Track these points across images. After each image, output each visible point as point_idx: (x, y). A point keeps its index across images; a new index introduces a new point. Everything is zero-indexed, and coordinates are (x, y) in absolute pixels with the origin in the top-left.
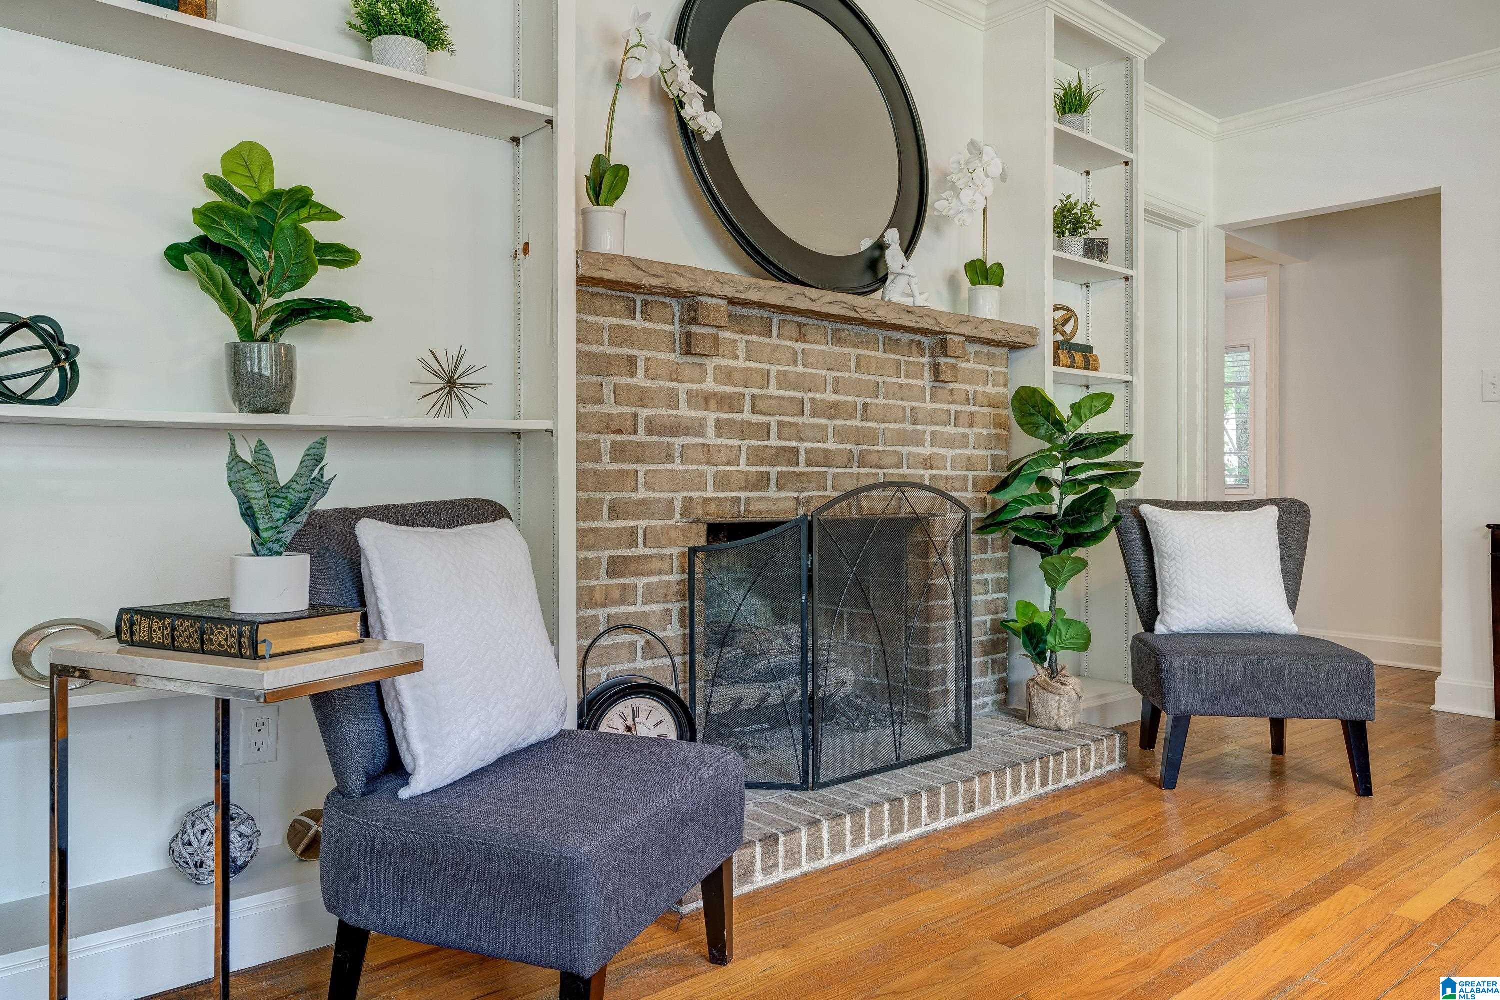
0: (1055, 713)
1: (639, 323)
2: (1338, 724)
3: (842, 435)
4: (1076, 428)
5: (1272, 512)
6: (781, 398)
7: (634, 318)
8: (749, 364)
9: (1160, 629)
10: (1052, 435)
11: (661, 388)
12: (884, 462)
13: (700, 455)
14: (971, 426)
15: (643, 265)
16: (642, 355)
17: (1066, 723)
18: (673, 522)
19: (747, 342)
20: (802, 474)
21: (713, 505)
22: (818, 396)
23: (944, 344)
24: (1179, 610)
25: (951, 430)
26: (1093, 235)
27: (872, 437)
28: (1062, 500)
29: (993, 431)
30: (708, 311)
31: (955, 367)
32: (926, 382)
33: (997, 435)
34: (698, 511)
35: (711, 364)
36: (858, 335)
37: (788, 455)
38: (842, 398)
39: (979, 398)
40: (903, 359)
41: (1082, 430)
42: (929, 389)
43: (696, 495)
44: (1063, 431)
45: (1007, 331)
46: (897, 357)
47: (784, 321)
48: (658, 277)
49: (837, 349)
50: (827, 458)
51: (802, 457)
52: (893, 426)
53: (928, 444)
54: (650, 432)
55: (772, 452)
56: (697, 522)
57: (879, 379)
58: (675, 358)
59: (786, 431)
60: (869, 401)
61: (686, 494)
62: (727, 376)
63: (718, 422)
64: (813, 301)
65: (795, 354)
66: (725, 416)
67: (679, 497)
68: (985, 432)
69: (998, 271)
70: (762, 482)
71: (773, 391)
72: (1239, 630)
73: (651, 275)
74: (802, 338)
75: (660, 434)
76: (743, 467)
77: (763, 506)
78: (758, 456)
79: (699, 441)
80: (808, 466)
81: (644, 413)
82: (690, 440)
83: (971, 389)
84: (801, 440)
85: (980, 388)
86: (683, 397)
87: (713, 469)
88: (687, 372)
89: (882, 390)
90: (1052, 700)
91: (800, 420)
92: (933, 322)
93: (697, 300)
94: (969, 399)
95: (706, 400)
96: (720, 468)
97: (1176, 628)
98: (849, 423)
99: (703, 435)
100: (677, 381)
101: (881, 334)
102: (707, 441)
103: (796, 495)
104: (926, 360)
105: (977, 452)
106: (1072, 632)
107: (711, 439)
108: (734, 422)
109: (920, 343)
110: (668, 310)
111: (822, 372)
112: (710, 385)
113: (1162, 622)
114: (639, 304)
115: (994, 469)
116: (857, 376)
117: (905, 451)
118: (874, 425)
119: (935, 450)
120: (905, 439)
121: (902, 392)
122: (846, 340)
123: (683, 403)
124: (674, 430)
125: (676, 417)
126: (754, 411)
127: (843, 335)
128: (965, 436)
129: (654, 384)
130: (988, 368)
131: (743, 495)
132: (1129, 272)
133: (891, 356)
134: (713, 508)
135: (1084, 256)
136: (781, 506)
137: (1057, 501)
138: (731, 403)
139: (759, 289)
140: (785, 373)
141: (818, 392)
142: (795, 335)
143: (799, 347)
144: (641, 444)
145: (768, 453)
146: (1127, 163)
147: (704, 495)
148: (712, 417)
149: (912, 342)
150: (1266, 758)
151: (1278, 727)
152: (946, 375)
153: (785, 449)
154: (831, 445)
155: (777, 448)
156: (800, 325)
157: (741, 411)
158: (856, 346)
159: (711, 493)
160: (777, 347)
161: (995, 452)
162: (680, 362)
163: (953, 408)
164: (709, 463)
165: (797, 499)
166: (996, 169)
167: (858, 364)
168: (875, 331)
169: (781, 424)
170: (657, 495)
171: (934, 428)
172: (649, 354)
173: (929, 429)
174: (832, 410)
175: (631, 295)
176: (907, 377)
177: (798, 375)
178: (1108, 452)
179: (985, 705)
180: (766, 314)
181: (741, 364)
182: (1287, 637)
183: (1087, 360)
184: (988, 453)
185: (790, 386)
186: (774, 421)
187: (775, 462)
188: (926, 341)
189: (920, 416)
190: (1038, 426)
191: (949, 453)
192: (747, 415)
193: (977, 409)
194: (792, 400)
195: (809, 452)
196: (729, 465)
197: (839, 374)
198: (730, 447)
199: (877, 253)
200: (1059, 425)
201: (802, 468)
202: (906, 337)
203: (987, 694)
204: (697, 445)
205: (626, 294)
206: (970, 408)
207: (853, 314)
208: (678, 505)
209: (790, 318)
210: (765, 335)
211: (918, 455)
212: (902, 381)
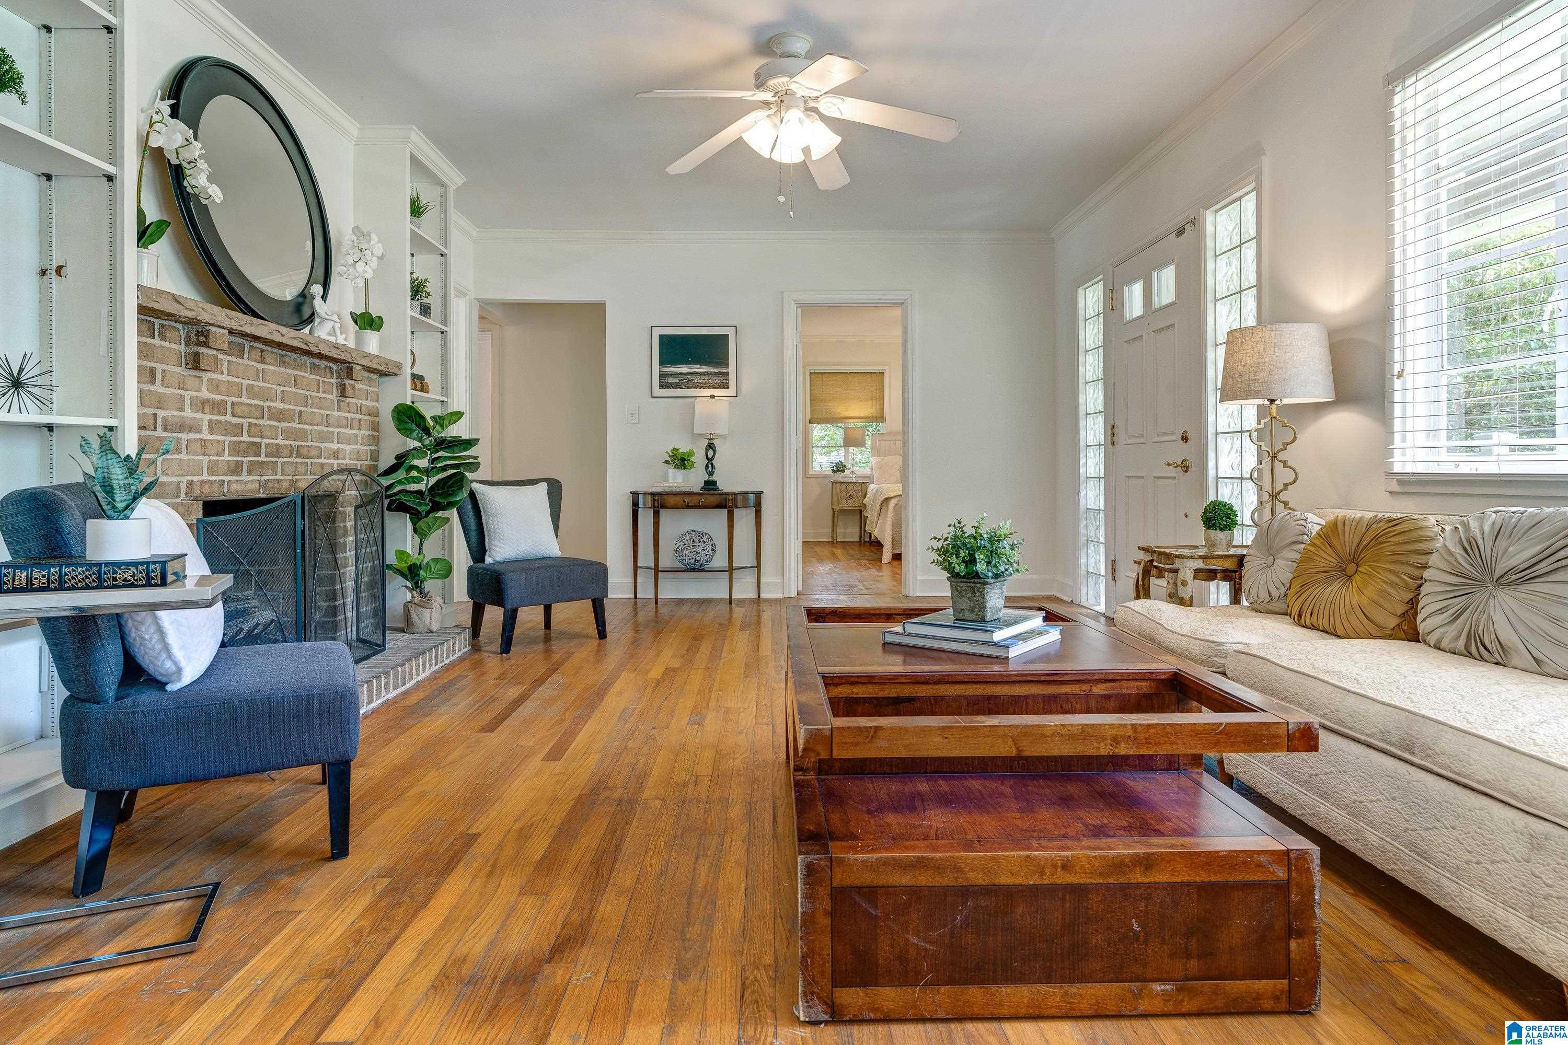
0: (428, 622)
1: (157, 341)
2: (590, 601)
3: (288, 434)
4: (439, 433)
5: (544, 486)
6: (250, 405)
7: (154, 338)
8: (230, 378)
9: (488, 560)
10: (421, 437)
11: (173, 394)
12: (311, 454)
13: (197, 447)
14: (359, 429)
15: (181, 300)
16: (160, 367)
17: (435, 627)
18: (179, 500)
19: (229, 361)
20: (263, 462)
21: (207, 486)
22: (272, 404)
23: (350, 371)
24: (500, 547)
25: (348, 431)
26: (425, 300)
27: (302, 435)
28: (428, 481)
29: (371, 433)
30: (215, 337)
31: (354, 387)
32: (333, 396)
33: (373, 436)
34: (197, 492)
35: (206, 376)
36: (295, 360)
37: (254, 448)
38: (287, 407)
39: (364, 409)
40: (321, 379)
41: (443, 434)
42: (336, 402)
43: (195, 479)
44: (429, 435)
45: (387, 364)
46: (317, 378)
47: (252, 347)
48: (191, 310)
49: (282, 369)
50: (276, 451)
51: (263, 450)
52: (315, 427)
53: (336, 441)
54: (165, 429)
55: (245, 445)
56: (195, 499)
57: (308, 393)
58: (180, 370)
59: (253, 430)
60: (303, 409)
61: (189, 478)
62: (215, 387)
63: (210, 421)
64: (283, 335)
65: (258, 371)
66: (215, 418)
67: (184, 480)
68: (367, 433)
69: (379, 321)
70: (236, 469)
71: (244, 400)
72: (532, 556)
73: (187, 309)
74: (262, 361)
75: (172, 431)
76: (227, 458)
77: (238, 487)
78: (236, 449)
79: (197, 436)
80: (266, 456)
81: (161, 414)
82: (192, 436)
83: (359, 402)
84: (262, 437)
85: (364, 402)
86: (187, 402)
87: (207, 459)
88: (191, 382)
89: (310, 401)
90: (427, 613)
91: (261, 422)
92: (348, 355)
93: (207, 328)
94: (359, 409)
95: (202, 405)
96: (212, 458)
97: (499, 558)
98: (290, 425)
99: (200, 431)
100: (183, 389)
101: (309, 360)
102: (203, 437)
103: (258, 478)
104: (334, 381)
105: (362, 447)
106: (438, 566)
107: (206, 435)
108: (221, 422)
109: (330, 368)
110: (177, 333)
111: (274, 387)
112: (205, 394)
113: (490, 556)
114: (157, 327)
115: (371, 460)
116: (294, 390)
117: (323, 445)
118: (305, 427)
119: (339, 446)
120: (324, 438)
121: (320, 401)
122: (288, 363)
123: (187, 407)
124: (182, 427)
125: (183, 417)
126: (233, 415)
127: (287, 359)
128: (356, 436)
129: (168, 391)
130: (368, 388)
131: (226, 478)
132: (445, 328)
133: (314, 377)
134: (206, 489)
135: (421, 314)
136: (250, 486)
137: (425, 482)
138: (218, 407)
139: (252, 325)
140: (252, 386)
141: (272, 401)
142: (258, 358)
143: (261, 366)
144: (159, 438)
145: (244, 446)
146: (442, 255)
147: (201, 478)
148: (206, 418)
149: (326, 367)
150: (541, 632)
151: (548, 610)
152: (349, 392)
153: (253, 444)
154: (279, 441)
155: (248, 443)
156: (262, 351)
157: (225, 414)
158: (294, 368)
159: (205, 477)
160: (247, 366)
161: (372, 447)
162: (185, 374)
163: (350, 415)
164: (204, 454)
165: (260, 481)
166: (378, 250)
167: (295, 381)
168: (304, 358)
169: (250, 425)
170: (170, 479)
171: (339, 430)
172: (164, 367)
173: (337, 430)
174: (280, 416)
175: (152, 319)
176: (324, 392)
177: (260, 388)
178: (466, 449)
179: (367, 627)
180: (241, 341)
181: (225, 378)
182: (557, 558)
183: (423, 386)
184: (368, 448)
185: (255, 397)
186: (245, 422)
187: (246, 453)
188: (334, 367)
189: (331, 421)
190: (412, 431)
191: (347, 448)
192: (228, 418)
193: (362, 417)
194: (257, 406)
195: (267, 445)
196: (217, 455)
197: (284, 388)
198: (218, 441)
199: (300, 300)
200: (426, 430)
201: (262, 458)
202: (324, 363)
203: (368, 618)
204: (196, 440)
205: (148, 318)
206: (359, 416)
207: (305, 347)
208: (183, 486)
209: (256, 345)
210: (237, 356)
211: (330, 449)
212: (321, 395)
